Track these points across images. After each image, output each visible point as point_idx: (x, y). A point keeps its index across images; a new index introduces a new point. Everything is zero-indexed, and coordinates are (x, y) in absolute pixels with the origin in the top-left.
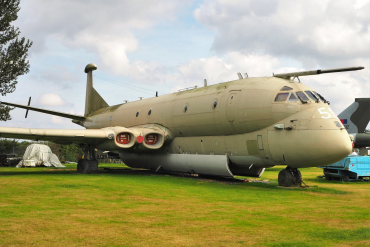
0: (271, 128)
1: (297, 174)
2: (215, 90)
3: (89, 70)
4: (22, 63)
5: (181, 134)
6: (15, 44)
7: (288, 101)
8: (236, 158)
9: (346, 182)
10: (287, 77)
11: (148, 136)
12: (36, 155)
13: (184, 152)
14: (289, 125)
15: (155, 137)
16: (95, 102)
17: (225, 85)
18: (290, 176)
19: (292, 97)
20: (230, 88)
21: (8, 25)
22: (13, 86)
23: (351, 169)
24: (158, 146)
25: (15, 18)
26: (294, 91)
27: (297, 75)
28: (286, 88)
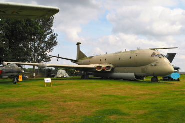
0: (150, 65)
1: (157, 79)
2: (130, 53)
3: (78, 44)
4: (55, 42)
5: (118, 67)
6: (52, 35)
7: (155, 57)
8: (137, 74)
9: (170, 81)
10: (154, 50)
11: (107, 67)
12: (61, 74)
13: (119, 72)
14: (155, 64)
15: (109, 68)
16: (81, 56)
17: (134, 52)
18: (155, 79)
19: (156, 56)
20: (136, 53)
21: (50, 29)
22: (52, 50)
23: (172, 77)
24: (110, 70)
25: (52, 26)
26: (157, 54)
27: (157, 49)
28: (154, 53)
